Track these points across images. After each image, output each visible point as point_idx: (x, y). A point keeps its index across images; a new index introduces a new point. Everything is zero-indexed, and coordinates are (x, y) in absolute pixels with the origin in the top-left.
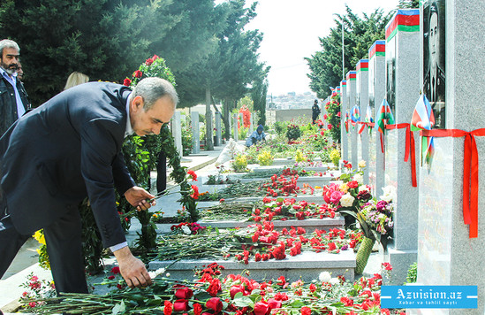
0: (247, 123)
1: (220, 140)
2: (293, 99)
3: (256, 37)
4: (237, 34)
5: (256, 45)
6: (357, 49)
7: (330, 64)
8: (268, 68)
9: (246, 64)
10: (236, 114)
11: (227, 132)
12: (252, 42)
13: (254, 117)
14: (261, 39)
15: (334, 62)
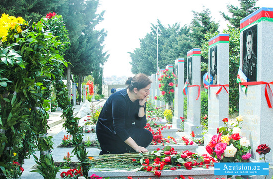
0: (91, 92)
1: (75, 102)
2: (115, 79)
3: (103, 34)
4: (91, 30)
5: (102, 39)
6: (165, 46)
7: (146, 55)
8: (108, 56)
9: (96, 51)
10: (85, 86)
11: (80, 97)
12: (100, 37)
13: (95, 88)
14: (106, 35)
15: (149, 55)
